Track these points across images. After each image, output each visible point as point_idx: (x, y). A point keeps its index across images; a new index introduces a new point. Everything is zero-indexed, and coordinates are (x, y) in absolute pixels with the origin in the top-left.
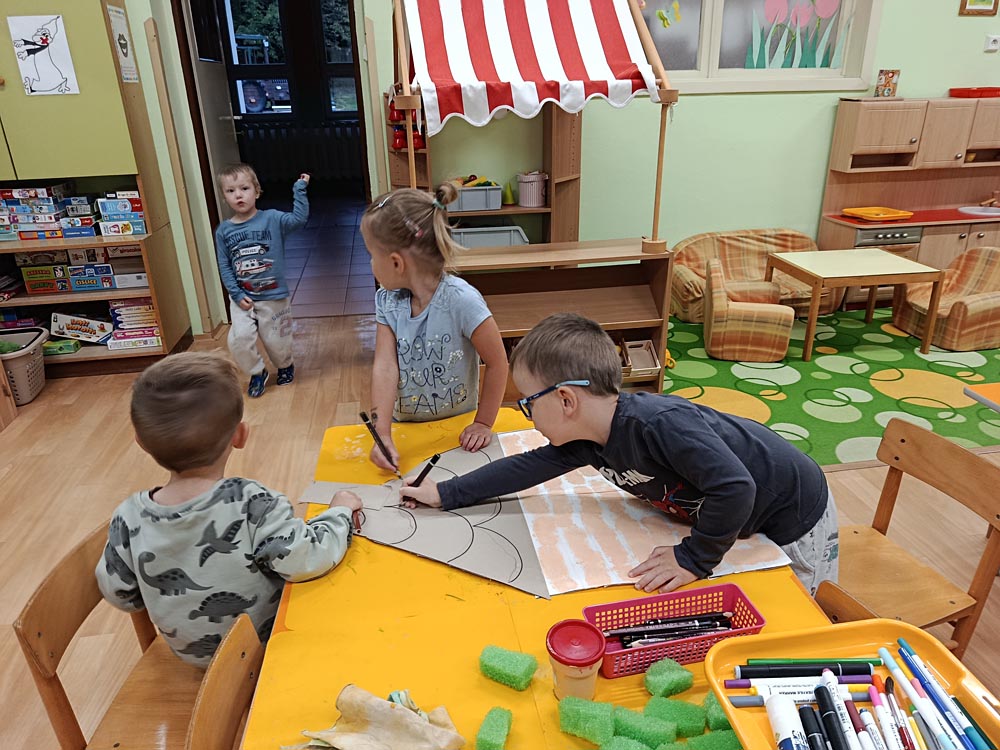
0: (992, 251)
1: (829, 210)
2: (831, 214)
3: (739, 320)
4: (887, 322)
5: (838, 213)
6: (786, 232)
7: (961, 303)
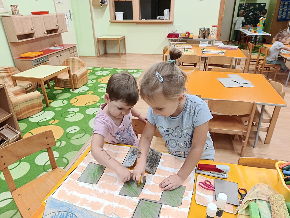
0: (72, 58)
1: (15, 57)
2: (17, 57)
3: (23, 102)
4: (55, 86)
5: (19, 57)
6: (6, 67)
7: (75, 75)
